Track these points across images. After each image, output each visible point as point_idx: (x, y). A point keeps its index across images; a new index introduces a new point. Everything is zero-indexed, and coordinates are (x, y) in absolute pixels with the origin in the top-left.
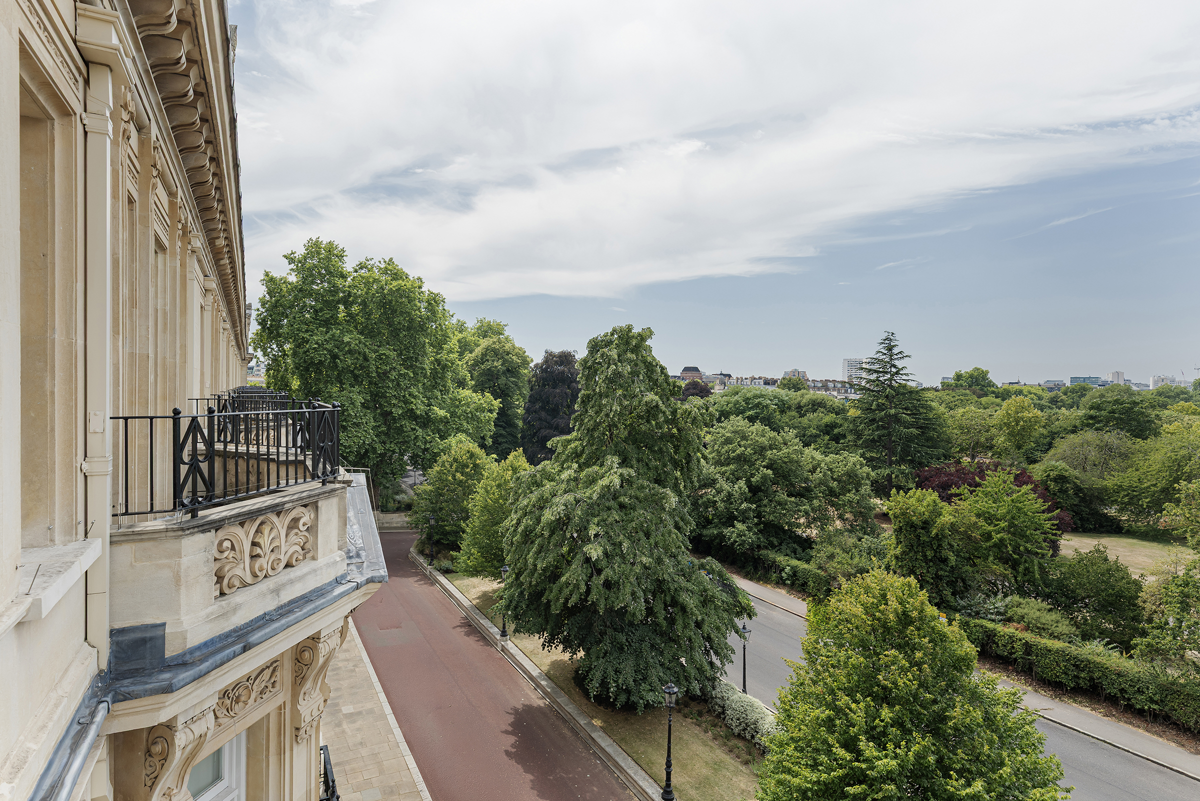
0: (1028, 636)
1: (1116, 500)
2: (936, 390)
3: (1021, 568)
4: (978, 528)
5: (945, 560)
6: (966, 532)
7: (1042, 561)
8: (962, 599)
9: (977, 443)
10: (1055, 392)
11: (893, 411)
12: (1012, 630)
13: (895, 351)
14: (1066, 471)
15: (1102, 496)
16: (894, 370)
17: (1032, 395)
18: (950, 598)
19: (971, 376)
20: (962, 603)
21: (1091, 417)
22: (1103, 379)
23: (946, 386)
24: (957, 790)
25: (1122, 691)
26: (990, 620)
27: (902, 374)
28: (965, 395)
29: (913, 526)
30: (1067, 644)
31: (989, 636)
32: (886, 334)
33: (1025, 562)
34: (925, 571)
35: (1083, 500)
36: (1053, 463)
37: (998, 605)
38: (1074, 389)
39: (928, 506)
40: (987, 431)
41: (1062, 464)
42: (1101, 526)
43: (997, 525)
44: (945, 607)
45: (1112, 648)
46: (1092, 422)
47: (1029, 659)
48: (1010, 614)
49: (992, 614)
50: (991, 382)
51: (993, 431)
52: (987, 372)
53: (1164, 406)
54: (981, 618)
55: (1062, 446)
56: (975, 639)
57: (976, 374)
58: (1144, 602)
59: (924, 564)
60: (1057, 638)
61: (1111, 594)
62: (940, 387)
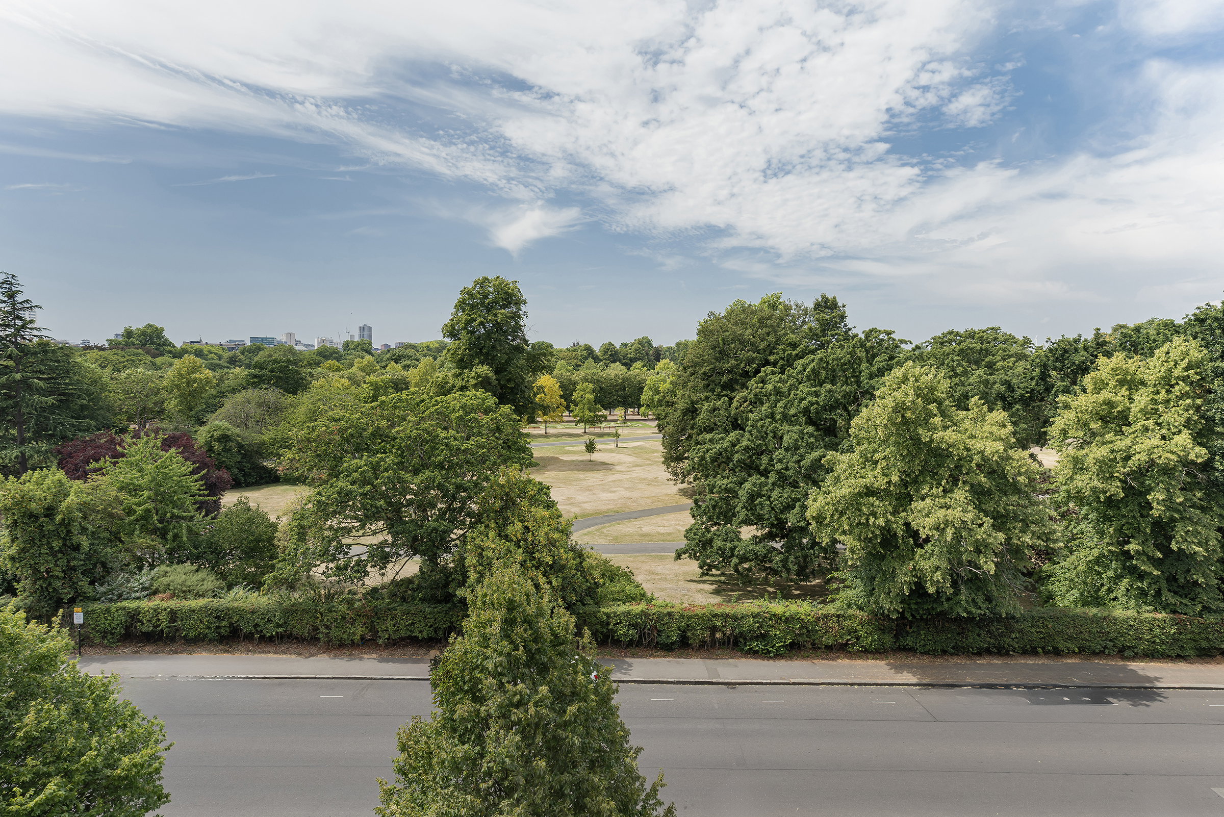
0: (174, 604)
1: (272, 452)
2: (101, 349)
3: (170, 536)
4: (121, 503)
5: (77, 548)
6: (105, 509)
7: (190, 524)
8: (102, 585)
9: (144, 408)
10: (233, 352)
11: (18, 376)
12: (157, 602)
13: (19, 298)
14: (229, 430)
15: (261, 450)
16: (19, 323)
17: (213, 355)
18: (89, 590)
19: (144, 333)
20: (102, 589)
21: (255, 376)
22: (278, 339)
23: (114, 345)
24: (22, 805)
25: (256, 625)
26: (134, 598)
27: (31, 329)
28: (137, 355)
29: (33, 516)
30: (210, 599)
31: (132, 617)
32: (4, 276)
33: (174, 528)
34: (51, 566)
35: (244, 456)
36: (216, 423)
37: (144, 579)
38: (250, 349)
39: (49, 489)
40: (156, 395)
41: (224, 424)
42: (261, 478)
43: (142, 495)
44: (81, 600)
45: (249, 590)
46: (256, 381)
47: (175, 626)
48: (156, 585)
49: (137, 591)
50: (167, 340)
51: (164, 394)
52: (162, 329)
53: (318, 364)
54: (124, 599)
55: (229, 404)
56: (118, 625)
57: (149, 331)
58: (279, 540)
59: (50, 558)
60: (203, 596)
61: (252, 540)
62: (107, 345)
